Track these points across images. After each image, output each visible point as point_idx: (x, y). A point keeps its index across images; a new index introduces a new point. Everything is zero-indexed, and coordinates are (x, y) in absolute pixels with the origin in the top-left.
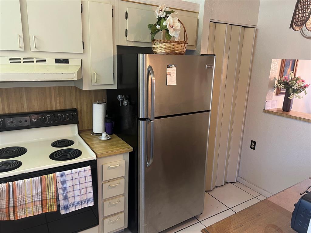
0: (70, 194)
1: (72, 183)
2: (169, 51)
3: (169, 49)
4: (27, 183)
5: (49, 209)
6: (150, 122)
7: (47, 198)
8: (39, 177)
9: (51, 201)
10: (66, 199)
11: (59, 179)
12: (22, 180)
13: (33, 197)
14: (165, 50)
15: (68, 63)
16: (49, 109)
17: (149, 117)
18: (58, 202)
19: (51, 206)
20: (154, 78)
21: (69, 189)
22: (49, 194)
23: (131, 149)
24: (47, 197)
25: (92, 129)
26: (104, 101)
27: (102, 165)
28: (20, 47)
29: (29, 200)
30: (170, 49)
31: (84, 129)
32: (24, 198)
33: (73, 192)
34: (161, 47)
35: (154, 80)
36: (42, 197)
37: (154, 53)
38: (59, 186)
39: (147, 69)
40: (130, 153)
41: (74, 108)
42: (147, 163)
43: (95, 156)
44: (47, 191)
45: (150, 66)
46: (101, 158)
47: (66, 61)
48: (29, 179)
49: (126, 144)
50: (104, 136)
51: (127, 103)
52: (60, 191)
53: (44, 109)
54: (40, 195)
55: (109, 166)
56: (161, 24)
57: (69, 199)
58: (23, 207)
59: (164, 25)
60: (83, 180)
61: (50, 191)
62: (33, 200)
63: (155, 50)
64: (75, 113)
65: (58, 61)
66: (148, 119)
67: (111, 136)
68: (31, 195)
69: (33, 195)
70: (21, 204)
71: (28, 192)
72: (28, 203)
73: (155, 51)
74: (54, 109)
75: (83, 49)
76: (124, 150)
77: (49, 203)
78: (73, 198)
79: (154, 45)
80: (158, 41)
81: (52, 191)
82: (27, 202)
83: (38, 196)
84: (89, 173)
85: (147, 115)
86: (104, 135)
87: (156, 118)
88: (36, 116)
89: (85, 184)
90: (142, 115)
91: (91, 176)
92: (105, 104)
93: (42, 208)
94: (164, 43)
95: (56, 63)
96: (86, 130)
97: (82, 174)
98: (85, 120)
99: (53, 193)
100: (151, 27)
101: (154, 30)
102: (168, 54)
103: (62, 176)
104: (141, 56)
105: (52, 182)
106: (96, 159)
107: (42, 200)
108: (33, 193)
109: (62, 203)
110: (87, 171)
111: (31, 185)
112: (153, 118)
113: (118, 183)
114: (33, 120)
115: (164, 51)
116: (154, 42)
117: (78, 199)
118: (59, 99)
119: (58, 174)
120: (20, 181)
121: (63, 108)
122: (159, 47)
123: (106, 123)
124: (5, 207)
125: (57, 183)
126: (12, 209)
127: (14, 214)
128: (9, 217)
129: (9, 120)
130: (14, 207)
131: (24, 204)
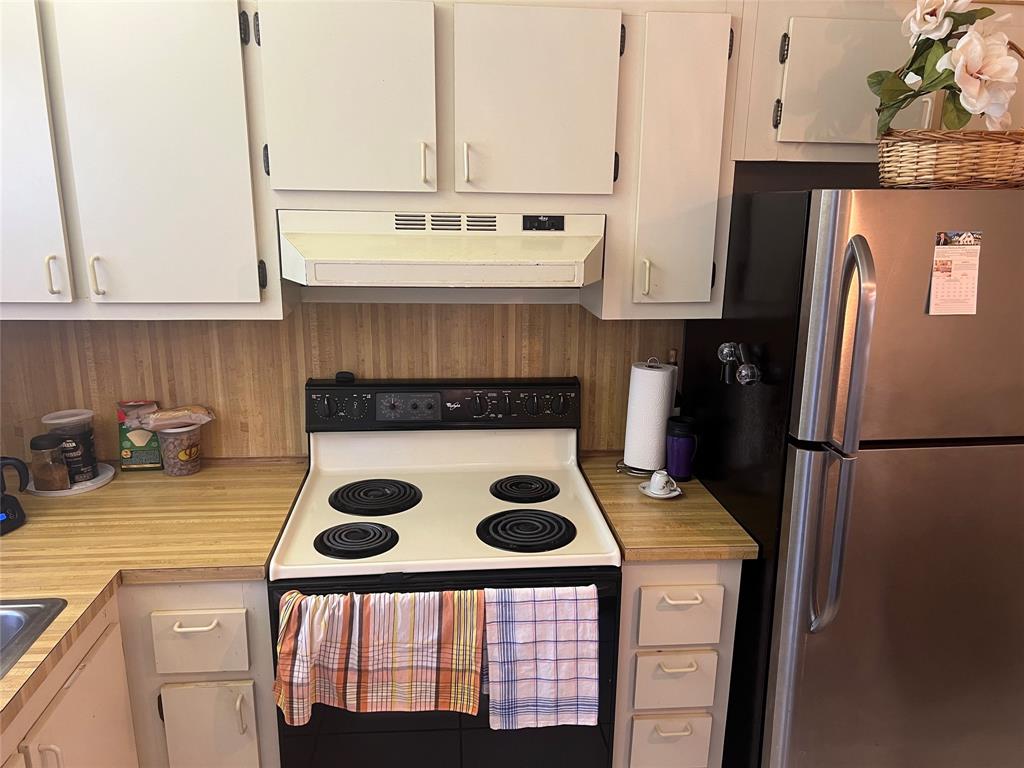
0: (525, 668)
1: (532, 633)
2: (953, 175)
3: (955, 168)
4: (402, 606)
5: (456, 704)
6: (838, 461)
7: (454, 667)
8: (437, 593)
9: (463, 677)
10: (509, 681)
11: (492, 613)
12: (387, 594)
13: (415, 653)
14: (935, 173)
15: (562, 229)
16: (497, 374)
17: (837, 438)
18: (485, 686)
19: (463, 694)
20: (872, 285)
21: (521, 653)
22: (461, 653)
23: (751, 549)
24: (454, 661)
25: (622, 452)
26: (672, 360)
27: (640, 589)
28: (426, 181)
29: (402, 660)
30: (959, 168)
31: (596, 448)
32: (390, 650)
33: (532, 665)
34: (915, 160)
35: (871, 290)
36: (438, 658)
37: (886, 185)
38: (493, 635)
39: (844, 251)
40: (747, 565)
41: (571, 376)
42: (813, 618)
43: (616, 553)
44: (455, 642)
45: (860, 239)
46: (638, 562)
47: (556, 223)
48: (409, 596)
49: (733, 527)
50: (657, 485)
51: (753, 376)
52: (494, 653)
53: (482, 373)
54: (435, 650)
55: (664, 599)
56: (928, 68)
57: (520, 685)
58: (385, 677)
59: (940, 71)
60: (566, 631)
61: (465, 645)
62: (415, 664)
63: (889, 172)
64: (573, 395)
65: (531, 223)
66: (829, 444)
67: (684, 485)
68: (408, 646)
69: (416, 646)
70: (380, 666)
71: (402, 635)
72: (398, 669)
73: (887, 175)
74: (511, 374)
75: (615, 179)
76: (724, 549)
77: (457, 682)
78: (533, 682)
79: (888, 152)
80: (907, 137)
81: (471, 646)
82: (396, 665)
83: (430, 654)
84: (592, 611)
85: (829, 432)
86: (659, 479)
87: (865, 445)
88: (458, 392)
89: (573, 645)
90: (806, 430)
91: (596, 624)
92: (673, 371)
93: (437, 693)
94: (934, 142)
95: (524, 229)
96: (604, 451)
97: (568, 611)
98: (603, 418)
99: (473, 655)
100: (880, 83)
101: (891, 92)
102: (948, 186)
103: (505, 604)
104: (824, 198)
105: (473, 617)
106: (618, 566)
107: (438, 669)
108: (415, 641)
109: (495, 693)
110: (585, 604)
111: (411, 615)
112: (853, 445)
113: (691, 666)
114: (449, 405)
115: (932, 177)
116: (890, 140)
117: (546, 692)
118: (530, 343)
119: (491, 593)
120: (383, 594)
121: (538, 374)
122: (906, 161)
123: (670, 438)
124: (336, 666)
125: (485, 623)
126: (353, 677)
127: (358, 693)
128: (345, 699)
129: (385, 400)
130: (359, 671)
131: (387, 669)
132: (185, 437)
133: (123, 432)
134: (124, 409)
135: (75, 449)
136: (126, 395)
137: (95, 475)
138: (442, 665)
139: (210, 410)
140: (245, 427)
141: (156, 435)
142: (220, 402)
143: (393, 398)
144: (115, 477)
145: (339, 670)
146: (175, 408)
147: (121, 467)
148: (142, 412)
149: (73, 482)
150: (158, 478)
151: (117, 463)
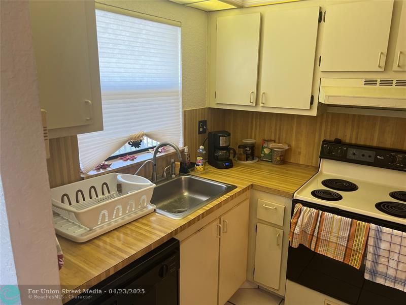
0: (383, 259)
1: (388, 247)
4: (336, 220)
5: (351, 263)
7: (353, 249)
8: (350, 219)
9: (356, 254)
10: (376, 262)
11: (372, 233)
12: (332, 214)
13: (339, 239)
19: (355, 260)
21: (382, 253)
22: (357, 244)
24: (353, 247)
29: (334, 239)
32: (330, 234)
33: (387, 260)
36: (347, 243)
38: (371, 242)
44: (355, 239)
48: (340, 217)
52: (370, 249)
54: (347, 240)
57: (380, 266)
58: (326, 243)
61: (359, 242)
62: (338, 242)
68: (336, 235)
69: (339, 236)
70: (325, 239)
71: (334, 230)
72: (332, 242)
77: (353, 255)
78: (386, 267)
81: (361, 243)
82: (331, 240)
83: (344, 241)
88: (384, 153)
93: (345, 256)
99: (361, 247)
103: (378, 231)
105: (364, 232)
108: (339, 234)
109: (368, 264)
111: (339, 224)
114: (378, 157)
117: (391, 272)
119: (373, 226)
120: (330, 213)
124: (309, 233)
125: (368, 236)
126: (315, 239)
127: (316, 245)
128: (311, 246)
129: (351, 151)
130: (317, 237)
131: (327, 240)
132: (280, 152)
133: (263, 148)
134: (265, 141)
135: (249, 150)
136: (266, 137)
137: (253, 159)
138: (348, 247)
139: (289, 145)
140: (300, 153)
141: (272, 150)
142: (293, 144)
143: (354, 151)
144: (258, 161)
145: (310, 235)
146: (278, 143)
147: (260, 159)
148: (269, 143)
149: (247, 160)
150: (270, 164)
151: (259, 157)
